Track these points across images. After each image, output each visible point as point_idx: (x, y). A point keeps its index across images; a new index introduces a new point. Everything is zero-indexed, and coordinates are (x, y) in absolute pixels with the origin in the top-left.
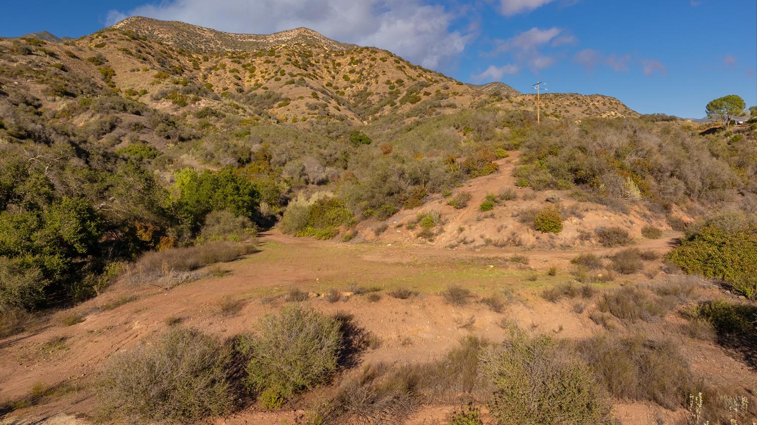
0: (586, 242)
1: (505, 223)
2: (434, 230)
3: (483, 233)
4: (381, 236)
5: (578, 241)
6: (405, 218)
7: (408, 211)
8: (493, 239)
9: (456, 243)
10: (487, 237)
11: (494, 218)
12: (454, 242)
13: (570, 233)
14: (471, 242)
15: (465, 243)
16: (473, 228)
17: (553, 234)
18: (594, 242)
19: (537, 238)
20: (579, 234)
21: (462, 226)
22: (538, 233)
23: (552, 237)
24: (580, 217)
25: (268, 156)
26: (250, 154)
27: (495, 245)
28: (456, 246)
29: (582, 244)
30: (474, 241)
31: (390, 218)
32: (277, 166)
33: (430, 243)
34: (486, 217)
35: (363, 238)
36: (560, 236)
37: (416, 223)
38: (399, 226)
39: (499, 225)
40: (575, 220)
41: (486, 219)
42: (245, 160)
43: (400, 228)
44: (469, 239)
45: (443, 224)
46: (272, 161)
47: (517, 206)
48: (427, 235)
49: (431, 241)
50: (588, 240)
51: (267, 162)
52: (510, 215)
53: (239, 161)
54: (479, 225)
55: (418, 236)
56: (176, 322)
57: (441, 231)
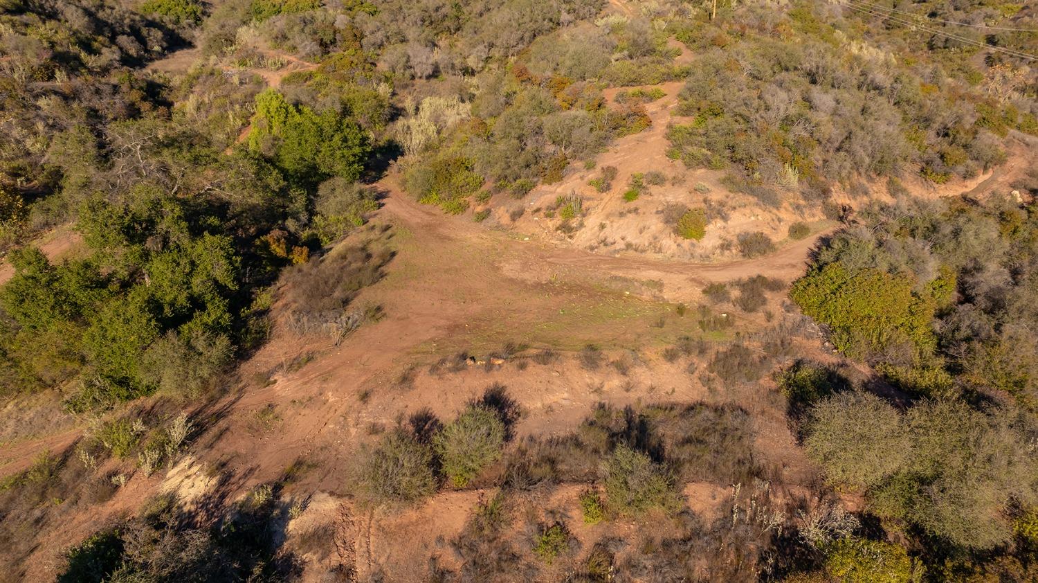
0: (727, 253)
1: (648, 224)
2: (574, 223)
3: (623, 234)
4: (517, 223)
5: (718, 251)
6: (543, 199)
7: (546, 187)
8: (634, 242)
9: (596, 244)
10: (629, 239)
11: (637, 213)
12: (594, 243)
13: (712, 241)
14: (612, 244)
15: (606, 245)
16: (615, 225)
17: (694, 241)
18: (734, 251)
19: (679, 245)
20: (721, 242)
21: (604, 222)
22: (680, 239)
23: (693, 245)
24: (725, 218)
25: (358, 35)
26: (335, 32)
27: (636, 250)
28: (596, 247)
29: (722, 255)
30: (615, 243)
31: (526, 196)
32: (372, 49)
33: (569, 240)
34: (630, 212)
35: (496, 220)
36: (701, 244)
37: (555, 209)
38: (538, 210)
39: (641, 225)
40: (720, 223)
41: (629, 215)
42: (328, 42)
43: (537, 214)
44: (610, 240)
45: (584, 215)
46: (364, 41)
47: (664, 196)
48: (566, 228)
49: (571, 237)
50: (729, 249)
51: (357, 43)
52: (655, 211)
53: (321, 45)
54: (621, 222)
55: (557, 229)
56: (365, 397)
57: (581, 225)
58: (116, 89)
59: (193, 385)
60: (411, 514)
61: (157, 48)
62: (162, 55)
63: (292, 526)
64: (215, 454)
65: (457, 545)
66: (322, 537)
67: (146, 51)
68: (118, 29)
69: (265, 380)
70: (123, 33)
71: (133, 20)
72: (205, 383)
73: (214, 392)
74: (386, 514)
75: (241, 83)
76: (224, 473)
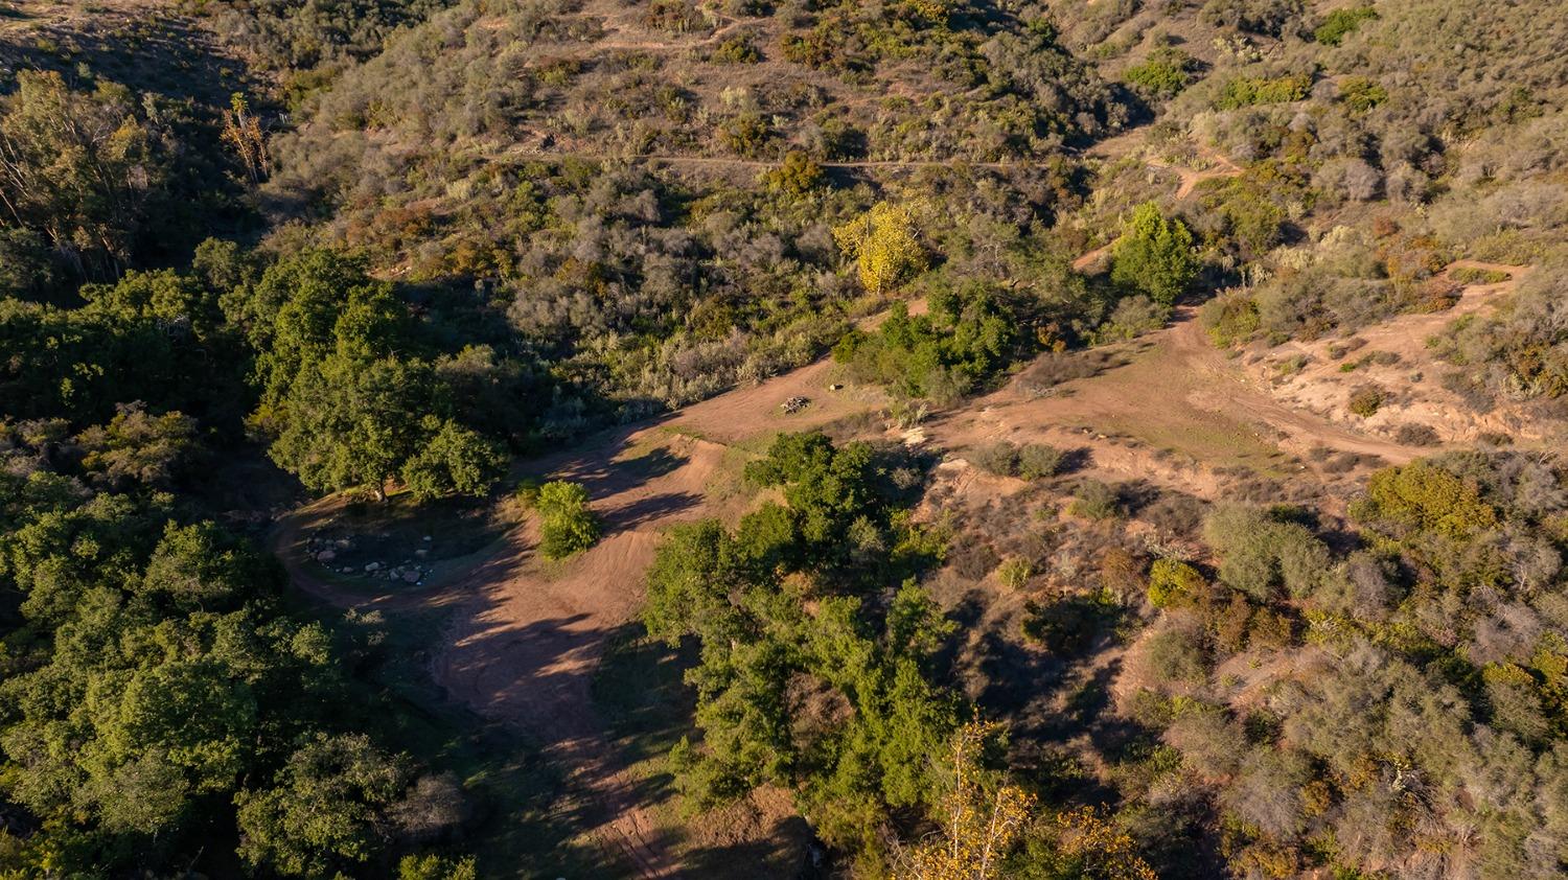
2: (1287, 378)
3: (1312, 396)
4: (1249, 367)
6: (1286, 353)
7: (1298, 344)
8: (1314, 405)
9: (1287, 399)
11: (1339, 383)
12: (1287, 397)
13: (1374, 421)
19: (1346, 417)
22: (1351, 412)
23: (1357, 420)
25: (1309, 140)
26: (1284, 134)
27: (1311, 411)
29: (1377, 434)
31: (1277, 347)
32: (1318, 158)
34: (1333, 380)
35: (1239, 361)
38: (1274, 361)
39: (1330, 393)
41: (1330, 382)
42: (1270, 146)
43: (1269, 363)
46: (1313, 148)
48: (1278, 381)
51: (1304, 150)
52: (1353, 384)
53: (1260, 148)
56: (1017, 429)
57: (1290, 381)
58: (1043, 174)
59: (944, 398)
60: (994, 480)
61: (1116, 124)
62: (1118, 132)
63: (942, 466)
64: (932, 431)
65: (1003, 499)
66: (951, 475)
67: (1105, 126)
68: (1083, 105)
69: (981, 409)
70: (1085, 110)
71: (1102, 96)
72: (950, 399)
73: (952, 405)
74: (983, 475)
75: (1155, 182)
76: (930, 438)
